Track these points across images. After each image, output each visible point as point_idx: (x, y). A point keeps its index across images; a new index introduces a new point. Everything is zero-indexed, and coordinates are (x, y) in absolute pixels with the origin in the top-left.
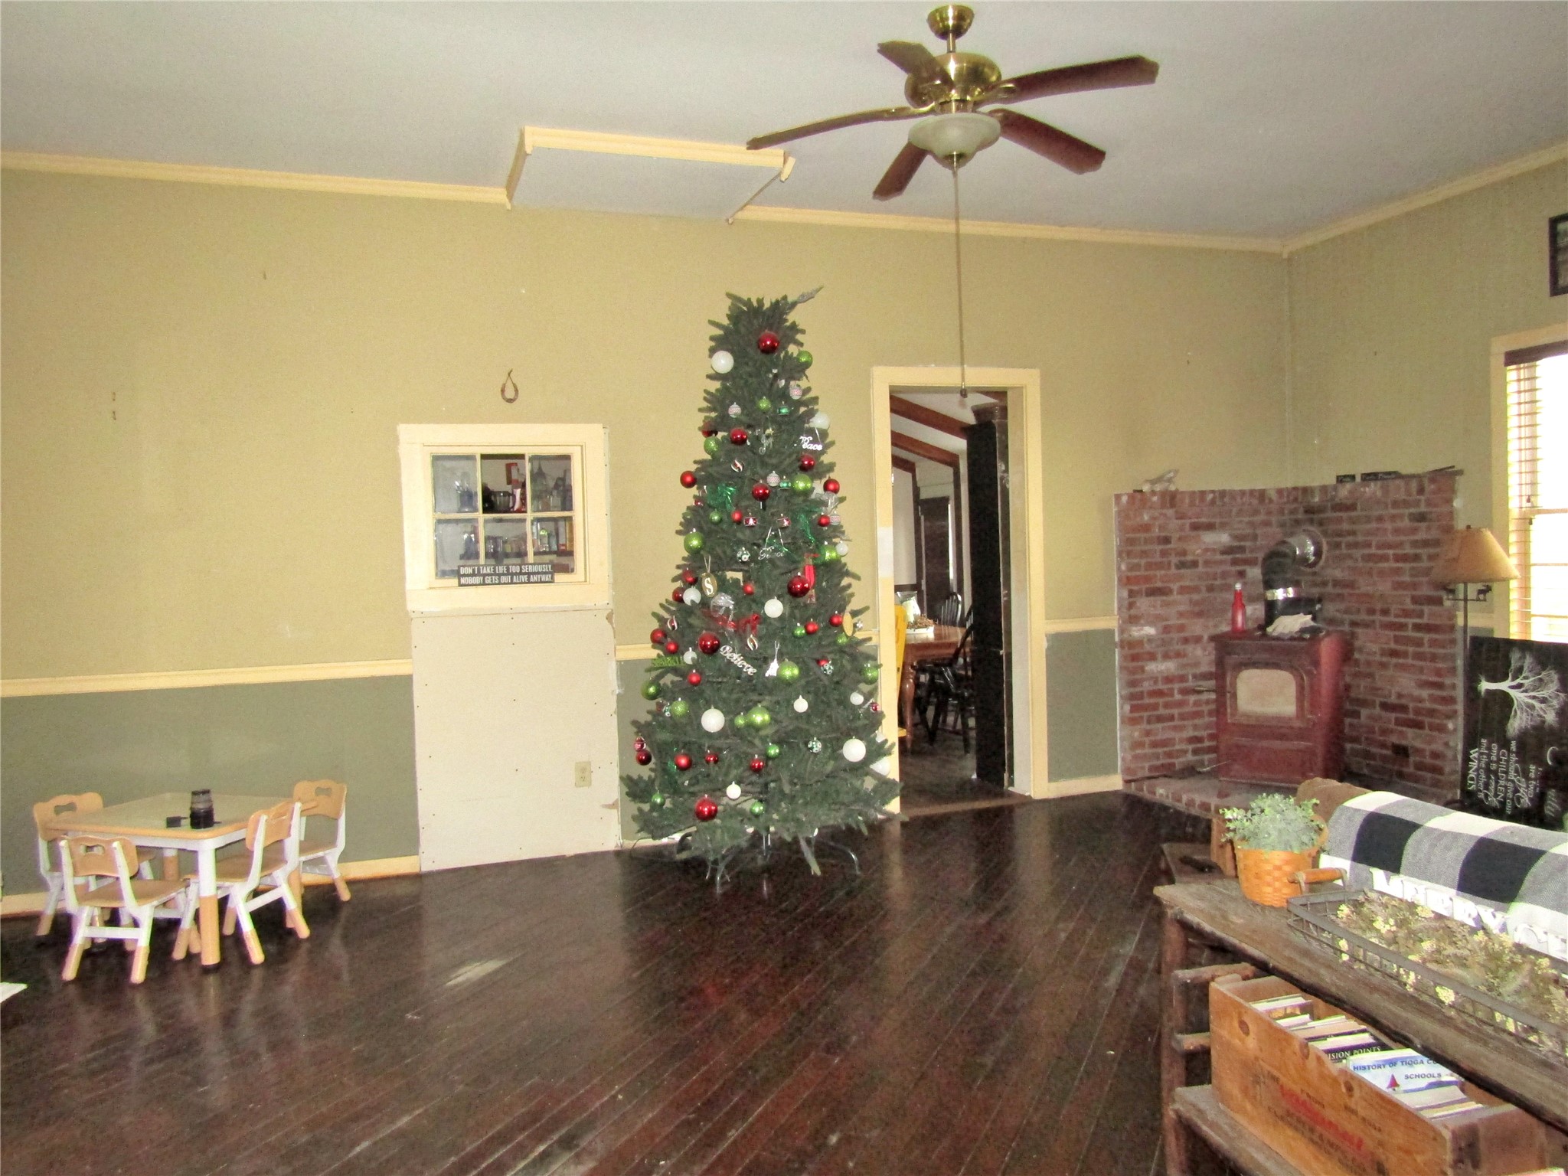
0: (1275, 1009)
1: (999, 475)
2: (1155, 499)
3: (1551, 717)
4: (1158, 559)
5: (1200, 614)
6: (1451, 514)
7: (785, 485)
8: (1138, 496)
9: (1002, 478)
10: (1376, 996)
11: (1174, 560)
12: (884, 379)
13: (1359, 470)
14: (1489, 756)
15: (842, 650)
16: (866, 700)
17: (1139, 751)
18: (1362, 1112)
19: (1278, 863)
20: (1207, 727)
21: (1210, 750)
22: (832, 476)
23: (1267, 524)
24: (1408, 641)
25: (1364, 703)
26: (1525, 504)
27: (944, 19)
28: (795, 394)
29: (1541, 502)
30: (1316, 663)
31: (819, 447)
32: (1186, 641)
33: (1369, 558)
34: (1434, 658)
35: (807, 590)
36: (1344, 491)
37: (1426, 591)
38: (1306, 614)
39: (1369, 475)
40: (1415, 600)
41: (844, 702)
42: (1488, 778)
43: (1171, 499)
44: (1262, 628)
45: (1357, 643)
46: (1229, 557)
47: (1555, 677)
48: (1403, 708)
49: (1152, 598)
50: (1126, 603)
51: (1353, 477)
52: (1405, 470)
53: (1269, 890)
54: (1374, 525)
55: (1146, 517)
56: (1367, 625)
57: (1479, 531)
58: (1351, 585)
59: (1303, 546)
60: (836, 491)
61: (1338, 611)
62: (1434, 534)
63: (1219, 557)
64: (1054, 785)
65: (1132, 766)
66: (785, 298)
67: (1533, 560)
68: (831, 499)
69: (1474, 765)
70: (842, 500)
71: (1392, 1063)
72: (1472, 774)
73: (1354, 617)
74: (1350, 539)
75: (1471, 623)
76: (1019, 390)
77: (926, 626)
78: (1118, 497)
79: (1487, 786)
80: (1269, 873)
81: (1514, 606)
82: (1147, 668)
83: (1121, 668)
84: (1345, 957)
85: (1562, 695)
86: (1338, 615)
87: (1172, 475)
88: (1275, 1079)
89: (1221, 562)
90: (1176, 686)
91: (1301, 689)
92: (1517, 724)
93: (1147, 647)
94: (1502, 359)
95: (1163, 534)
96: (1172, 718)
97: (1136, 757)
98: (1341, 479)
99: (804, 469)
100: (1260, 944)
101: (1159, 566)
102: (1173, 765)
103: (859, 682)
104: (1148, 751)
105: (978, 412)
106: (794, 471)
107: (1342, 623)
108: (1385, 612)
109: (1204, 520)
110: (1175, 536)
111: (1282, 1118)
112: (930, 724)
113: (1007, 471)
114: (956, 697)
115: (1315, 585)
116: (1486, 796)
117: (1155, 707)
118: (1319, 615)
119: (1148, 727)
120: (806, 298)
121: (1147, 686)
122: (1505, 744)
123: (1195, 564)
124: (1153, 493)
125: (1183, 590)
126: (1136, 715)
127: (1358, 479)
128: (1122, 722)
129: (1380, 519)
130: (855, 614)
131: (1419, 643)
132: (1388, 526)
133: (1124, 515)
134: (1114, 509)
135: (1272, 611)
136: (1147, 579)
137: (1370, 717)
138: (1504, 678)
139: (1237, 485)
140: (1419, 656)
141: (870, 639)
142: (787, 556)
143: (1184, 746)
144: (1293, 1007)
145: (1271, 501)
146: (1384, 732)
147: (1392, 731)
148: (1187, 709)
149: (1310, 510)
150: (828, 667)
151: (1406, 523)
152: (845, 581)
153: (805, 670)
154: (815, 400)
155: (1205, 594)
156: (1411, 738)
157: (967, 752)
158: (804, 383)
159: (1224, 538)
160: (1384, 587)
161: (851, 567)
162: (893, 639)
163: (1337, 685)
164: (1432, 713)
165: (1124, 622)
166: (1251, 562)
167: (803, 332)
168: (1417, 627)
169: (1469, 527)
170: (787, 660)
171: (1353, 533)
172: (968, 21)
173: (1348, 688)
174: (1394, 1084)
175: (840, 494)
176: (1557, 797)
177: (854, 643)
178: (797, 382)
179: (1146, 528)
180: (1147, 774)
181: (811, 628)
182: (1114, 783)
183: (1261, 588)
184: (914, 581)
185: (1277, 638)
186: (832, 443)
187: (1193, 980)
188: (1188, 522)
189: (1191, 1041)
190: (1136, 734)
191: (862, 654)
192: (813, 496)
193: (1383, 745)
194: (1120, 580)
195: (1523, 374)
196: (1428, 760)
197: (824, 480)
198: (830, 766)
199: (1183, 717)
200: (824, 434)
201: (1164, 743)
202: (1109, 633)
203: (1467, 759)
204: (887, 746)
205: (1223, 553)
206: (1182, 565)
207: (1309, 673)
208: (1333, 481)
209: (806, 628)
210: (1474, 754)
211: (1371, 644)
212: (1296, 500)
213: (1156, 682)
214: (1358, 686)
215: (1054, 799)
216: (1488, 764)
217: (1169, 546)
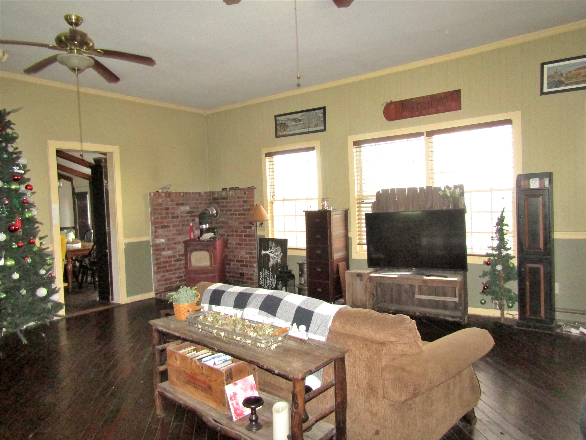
0: (186, 352)
1: (104, 184)
2: (163, 194)
3: (279, 260)
4: (165, 215)
5: (180, 234)
6: (253, 201)
7: (6, 186)
8: (157, 193)
9: (106, 186)
10: (207, 339)
11: (171, 215)
12: (53, 146)
13: (228, 187)
14: (265, 273)
15: (35, 253)
16: (47, 272)
17: (160, 283)
18: (205, 373)
19: (185, 307)
20: (183, 272)
21: (184, 280)
22: (30, 183)
23: (201, 203)
24: (243, 240)
25: (233, 261)
26: (272, 198)
27: (71, 19)
28: (11, 149)
29: (276, 198)
30: (215, 248)
31: (23, 172)
32: (175, 243)
33: (231, 214)
34: (250, 245)
35: (18, 229)
36: (224, 193)
37: (247, 225)
38: (212, 232)
39: (231, 188)
40: (244, 227)
41: (37, 274)
42: (265, 280)
43: (169, 195)
44: (199, 238)
45: (229, 242)
46: (189, 215)
47: (280, 248)
48: (242, 261)
49: (163, 229)
50: (154, 231)
51: (226, 189)
52: (241, 187)
53: (183, 316)
54: (233, 204)
55: (160, 201)
56: (233, 235)
57: (259, 206)
58: (226, 223)
59: (213, 211)
60: (31, 189)
61: (224, 231)
62: (249, 207)
63: (186, 215)
64: (128, 298)
65: (158, 288)
66: (5, 110)
67: (274, 215)
68: (29, 193)
69: (261, 277)
70: (34, 193)
71: (214, 358)
72: (261, 279)
73: (228, 233)
74: (226, 208)
75: (258, 234)
76: (112, 153)
77: (78, 243)
78: (150, 194)
79: (264, 282)
80: (183, 310)
81: (270, 228)
82: (162, 254)
83: (153, 254)
84: (200, 330)
85: (282, 254)
86: (224, 233)
87: (169, 186)
88: (184, 371)
89: (186, 216)
90: (172, 259)
91: (211, 257)
92: (271, 263)
93: (162, 246)
94: (264, 155)
95: (167, 207)
96: (171, 270)
97: (159, 285)
98: (224, 189)
99: (15, 180)
100: (178, 332)
101: (165, 218)
102: (172, 286)
103: (44, 265)
104: (163, 282)
105: (96, 160)
106: (11, 181)
107: (224, 235)
108: (236, 231)
109: (180, 202)
110: (170, 208)
111: (187, 383)
112: (80, 281)
113: (107, 183)
114: (90, 269)
115: (217, 223)
116: (264, 286)
117: (165, 267)
118: (216, 233)
119: (163, 274)
120: (14, 111)
121: (162, 260)
122: (268, 270)
123: (178, 217)
124: (163, 192)
125: (174, 226)
126: (159, 270)
127: (228, 189)
128: (154, 273)
129: (234, 202)
130: (41, 238)
131: (246, 240)
132: (236, 204)
133: (152, 200)
134: (149, 198)
135: (202, 232)
136: (162, 222)
137: (234, 265)
138: (268, 250)
139: (191, 190)
140: (246, 245)
141: (48, 248)
142: (7, 216)
143: (176, 280)
144: (191, 350)
145: (203, 196)
146: (237, 269)
147: (239, 269)
148: (176, 267)
149: (214, 199)
150: (29, 260)
151: (241, 203)
152: (36, 225)
153: (17, 262)
154: (20, 152)
155: (181, 227)
156: (245, 270)
157: (95, 290)
158: (15, 145)
159: (187, 208)
160: (236, 224)
161: (39, 220)
162: (60, 249)
163: (222, 255)
164: (250, 262)
165: (154, 238)
166: (195, 216)
167: (14, 124)
168: (245, 236)
169: (257, 205)
170: (8, 258)
171: (226, 207)
172: (81, 22)
173: (226, 256)
174: (215, 364)
175: (33, 191)
176: (281, 283)
177: (41, 250)
178: (12, 145)
179: (160, 205)
180: (163, 290)
181: (20, 245)
182: (152, 295)
183: (198, 224)
184: (73, 225)
185: (204, 241)
186: (29, 170)
187: (162, 348)
188: (174, 203)
189: (162, 368)
190: (159, 277)
191: (44, 254)
192: (20, 191)
193: (236, 273)
194: (152, 222)
195: (270, 160)
196: (249, 276)
197: (25, 185)
198: (30, 300)
199: (175, 270)
200: (25, 166)
201: (169, 279)
202: (148, 242)
203: (259, 275)
204: (57, 289)
205: (187, 213)
206: (174, 217)
207: (213, 251)
208: (221, 190)
209: (18, 245)
210: (261, 273)
211: (233, 242)
212: (210, 195)
213: (166, 258)
214: (230, 255)
215: (130, 304)
216: (264, 276)
217: (168, 211)
